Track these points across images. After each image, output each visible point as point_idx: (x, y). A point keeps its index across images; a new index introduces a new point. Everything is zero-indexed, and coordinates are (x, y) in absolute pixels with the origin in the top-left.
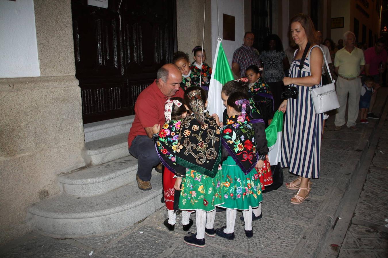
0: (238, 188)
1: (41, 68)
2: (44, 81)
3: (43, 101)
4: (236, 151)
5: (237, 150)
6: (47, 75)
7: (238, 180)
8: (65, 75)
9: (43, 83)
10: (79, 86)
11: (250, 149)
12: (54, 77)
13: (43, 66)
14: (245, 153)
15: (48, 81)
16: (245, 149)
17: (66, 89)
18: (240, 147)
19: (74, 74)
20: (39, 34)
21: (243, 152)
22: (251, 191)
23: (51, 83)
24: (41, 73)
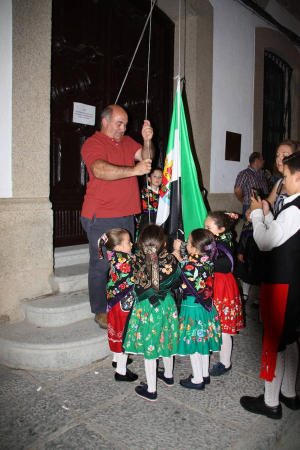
0: (200, 331)
1: (13, 189)
2: (15, 203)
3: (12, 223)
4: (198, 289)
5: (198, 287)
6: (19, 197)
7: (199, 323)
8: (37, 197)
9: (14, 205)
10: (52, 208)
11: (211, 286)
12: (27, 198)
13: (16, 187)
14: (207, 290)
15: (19, 202)
16: (207, 286)
17: (38, 211)
18: (201, 284)
19: (48, 196)
20: (14, 155)
21: (205, 290)
22: (213, 334)
23: (21, 205)
24: (13, 194)
